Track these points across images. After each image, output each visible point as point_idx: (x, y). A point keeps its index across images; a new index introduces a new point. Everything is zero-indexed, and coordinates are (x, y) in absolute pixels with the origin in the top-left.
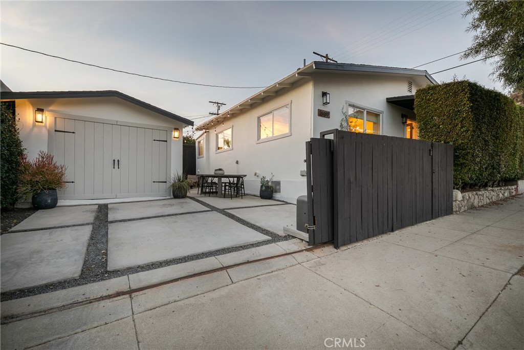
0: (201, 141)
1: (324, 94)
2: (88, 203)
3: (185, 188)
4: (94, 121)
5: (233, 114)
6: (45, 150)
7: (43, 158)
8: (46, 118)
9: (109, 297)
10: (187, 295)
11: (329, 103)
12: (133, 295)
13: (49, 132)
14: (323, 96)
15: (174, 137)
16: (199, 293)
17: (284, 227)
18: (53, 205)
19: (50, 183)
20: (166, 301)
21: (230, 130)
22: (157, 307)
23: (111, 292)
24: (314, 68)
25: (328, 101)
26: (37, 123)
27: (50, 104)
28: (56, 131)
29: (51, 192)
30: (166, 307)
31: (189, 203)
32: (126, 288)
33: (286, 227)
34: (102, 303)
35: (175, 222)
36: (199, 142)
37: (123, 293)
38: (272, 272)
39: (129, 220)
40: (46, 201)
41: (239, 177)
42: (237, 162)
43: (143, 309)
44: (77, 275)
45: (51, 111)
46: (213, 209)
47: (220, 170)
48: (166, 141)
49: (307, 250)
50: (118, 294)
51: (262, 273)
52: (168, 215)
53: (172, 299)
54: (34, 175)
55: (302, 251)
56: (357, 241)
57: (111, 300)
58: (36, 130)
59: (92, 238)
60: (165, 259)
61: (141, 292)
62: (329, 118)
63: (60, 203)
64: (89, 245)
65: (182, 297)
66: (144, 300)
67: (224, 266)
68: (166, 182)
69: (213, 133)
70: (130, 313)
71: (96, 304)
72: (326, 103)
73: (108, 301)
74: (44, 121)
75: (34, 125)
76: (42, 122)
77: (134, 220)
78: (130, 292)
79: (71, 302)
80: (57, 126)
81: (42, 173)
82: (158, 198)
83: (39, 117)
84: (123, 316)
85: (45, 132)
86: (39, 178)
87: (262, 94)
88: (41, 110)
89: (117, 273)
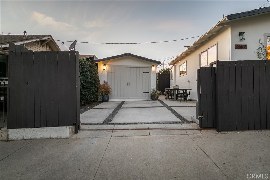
0: (172, 71)
1: (241, 34)
2: (118, 101)
3: (156, 95)
4: (124, 67)
5: (187, 54)
6: (106, 80)
7: (105, 83)
8: (106, 68)
9: (107, 130)
10: (130, 135)
11: (244, 39)
12: (113, 131)
13: (107, 73)
14: (240, 35)
15: (153, 70)
16: (134, 135)
17: (192, 117)
18: (107, 101)
19: (107, 92)
20: (123, 135)
21: (186, 63)
22: (119, 136)
23: (108, 129)
24: (227, 20)
25: (244, 38)
26: (104, 70)
27: (107, 62)
28: (109, 72)
29: (107, 95)
30: (122, 137)
31: (157, 103)
32: (112, 129)
33: (193, 117)
34: (105, 131)
35: (144, 110)
36: (171, 71)
37: (111, 130)
38: (170, 135)
39: (128, 108)
40: (105, 99)
41: (186, 90)
42: (189, 82)
43: (115, 136)
44: (102, 122)
45: (108, 65)
46: (166, 106)
47: (177, 86)
48: (149, 73)
49: (197, 129)
50: (110, 130)
51: (164, 134)
52: (144, 107)
53: (124, 135)
54: (102, 89)
55: (194, 129)
56: (236, 130)
57: (107, 131)
58: (103, 72)
59: (112, 113)
60: (130, 122)
61: (116, 131)
62: (246, 49)
63: (110, 100)
64: (110, 115)
65: (128, 135)
66: (116, 133)
67: (149, 128)
68: (148, 92)
69: (178, 65)
70: (111, 136)
71: (103, 131)
72: (243, 39)
73: (106, 131)
74: (106, 69)
75: (103, 71)
76: (105, 69)
77: (130, 108)
78: (113, 130)
79: (97, 129)
80: (110, 70)
81: (104, 88)
82: (145, 100)
83: (104, 68)
84: (109, 136)
85: (106, 72)
86: (103, 90)
87: (199, 41)
88: (105, 65)
89: (113, 124)
